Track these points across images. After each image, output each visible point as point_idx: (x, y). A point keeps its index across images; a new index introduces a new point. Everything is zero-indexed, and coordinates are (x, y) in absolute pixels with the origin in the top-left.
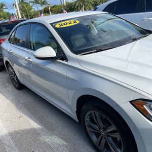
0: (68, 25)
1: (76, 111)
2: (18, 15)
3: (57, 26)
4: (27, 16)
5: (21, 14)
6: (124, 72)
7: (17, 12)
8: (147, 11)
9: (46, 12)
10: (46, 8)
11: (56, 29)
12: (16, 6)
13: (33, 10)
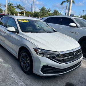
0: (24, 21)
1: (18, 54)
2: (6, 11)
3: (19, 21)
4: (11, 13)
5: (8, 11)
6: (35, 40)
7: (6, 10)
8: (61, 24)
9: (22, 13)
10: (22, 12)
11: (19, 22)
12: (6, 6)
13: (15, 11)
